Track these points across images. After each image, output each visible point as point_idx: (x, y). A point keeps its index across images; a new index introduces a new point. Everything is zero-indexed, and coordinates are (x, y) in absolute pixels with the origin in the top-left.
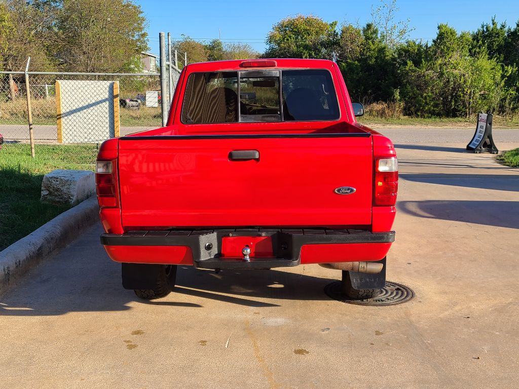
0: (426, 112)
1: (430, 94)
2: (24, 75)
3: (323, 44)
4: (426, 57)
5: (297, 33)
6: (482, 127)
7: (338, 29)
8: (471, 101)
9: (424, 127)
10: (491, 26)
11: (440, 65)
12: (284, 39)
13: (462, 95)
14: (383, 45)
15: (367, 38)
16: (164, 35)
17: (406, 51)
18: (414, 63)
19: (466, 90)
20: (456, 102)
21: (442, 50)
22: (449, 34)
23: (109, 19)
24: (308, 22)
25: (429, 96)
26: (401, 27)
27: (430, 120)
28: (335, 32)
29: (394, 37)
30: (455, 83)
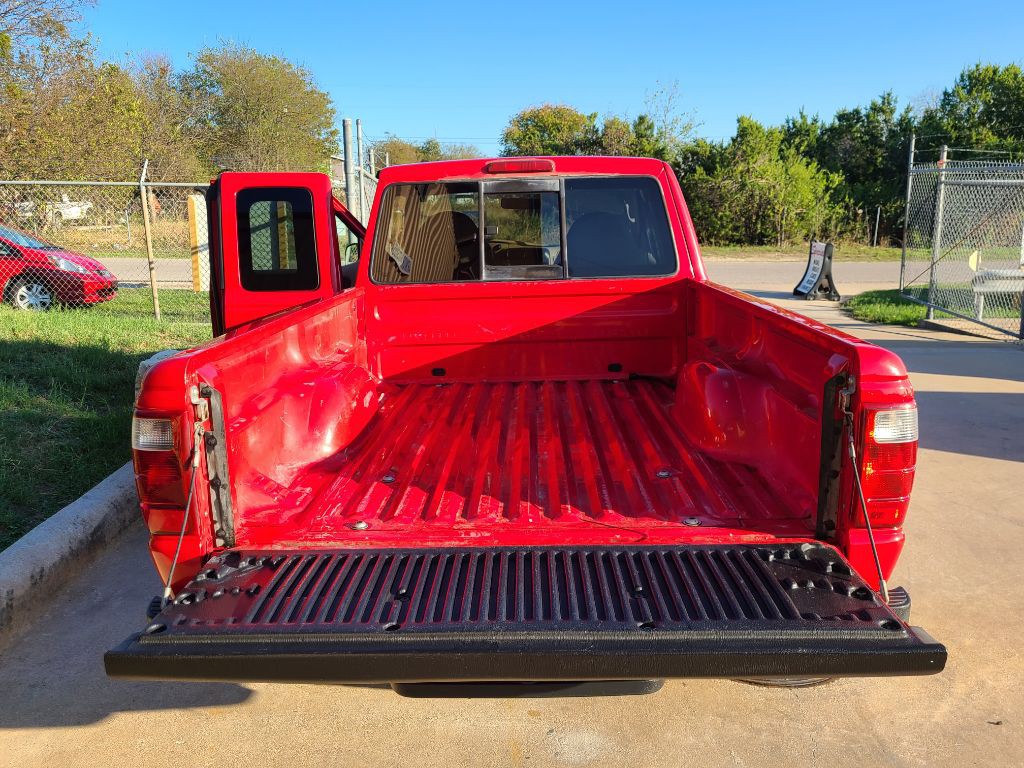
0: (722, 238)
1: (728, 213)
2: (139, 187)
3: (578, 144)
4: (722, 161)
5: (543, 129)
6: (816, 262)
7: (599, 124)
8: (784, 222)
9: (720, 260)
10: (800, 121)
11: (741, 172)
12: (524, 137)
13: (772, 214)
14: (661, 145)
15: (639, 136)
16: (350, 122)
17: (694, 153)
18: (705, 169)
19: (777, 207)
20: (763, 224)
21: (744, 152)
22: (754, 129)
23: (286, 110)
24: (559, 113)
25: (726, 216)
26: (685, 120)
27: (728, 249)
28: (594, 127)
29: (674, 135)
30: (761, 197)
